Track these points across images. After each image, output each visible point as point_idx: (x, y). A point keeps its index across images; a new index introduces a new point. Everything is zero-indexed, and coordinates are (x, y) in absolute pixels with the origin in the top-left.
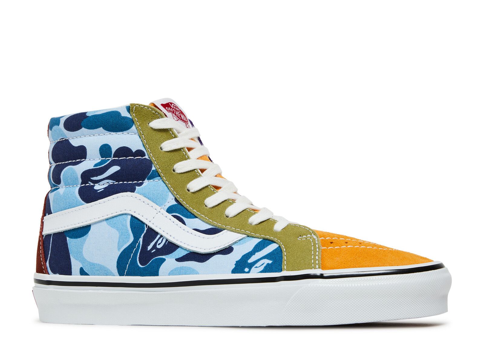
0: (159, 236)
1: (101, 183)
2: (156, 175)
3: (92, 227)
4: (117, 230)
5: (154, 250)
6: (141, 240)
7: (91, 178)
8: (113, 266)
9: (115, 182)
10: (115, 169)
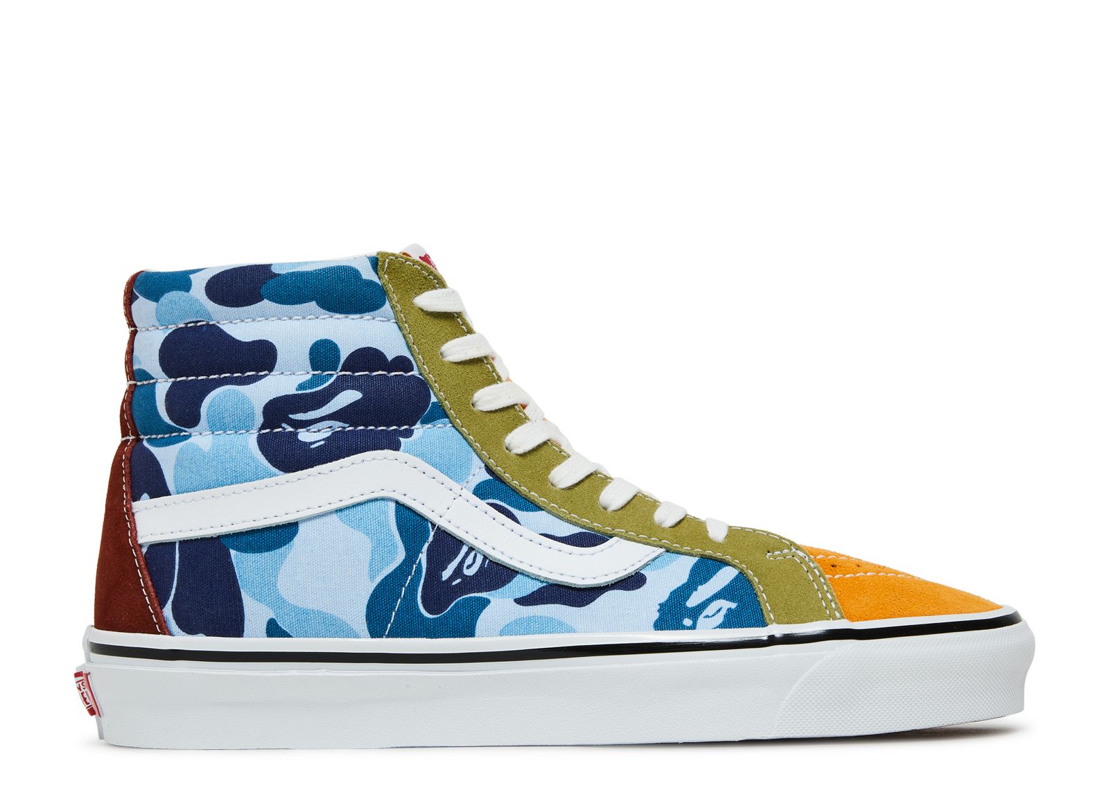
0: (465, 549)
1: (314, 428)
2: (440, 413)
3: (301, 527)
4: (367, 534)
5: (458, 581)
6: (423, 557)
7: (290, 416)
8: (357, 615)
9: (348, 425)
10: (349, 397)
